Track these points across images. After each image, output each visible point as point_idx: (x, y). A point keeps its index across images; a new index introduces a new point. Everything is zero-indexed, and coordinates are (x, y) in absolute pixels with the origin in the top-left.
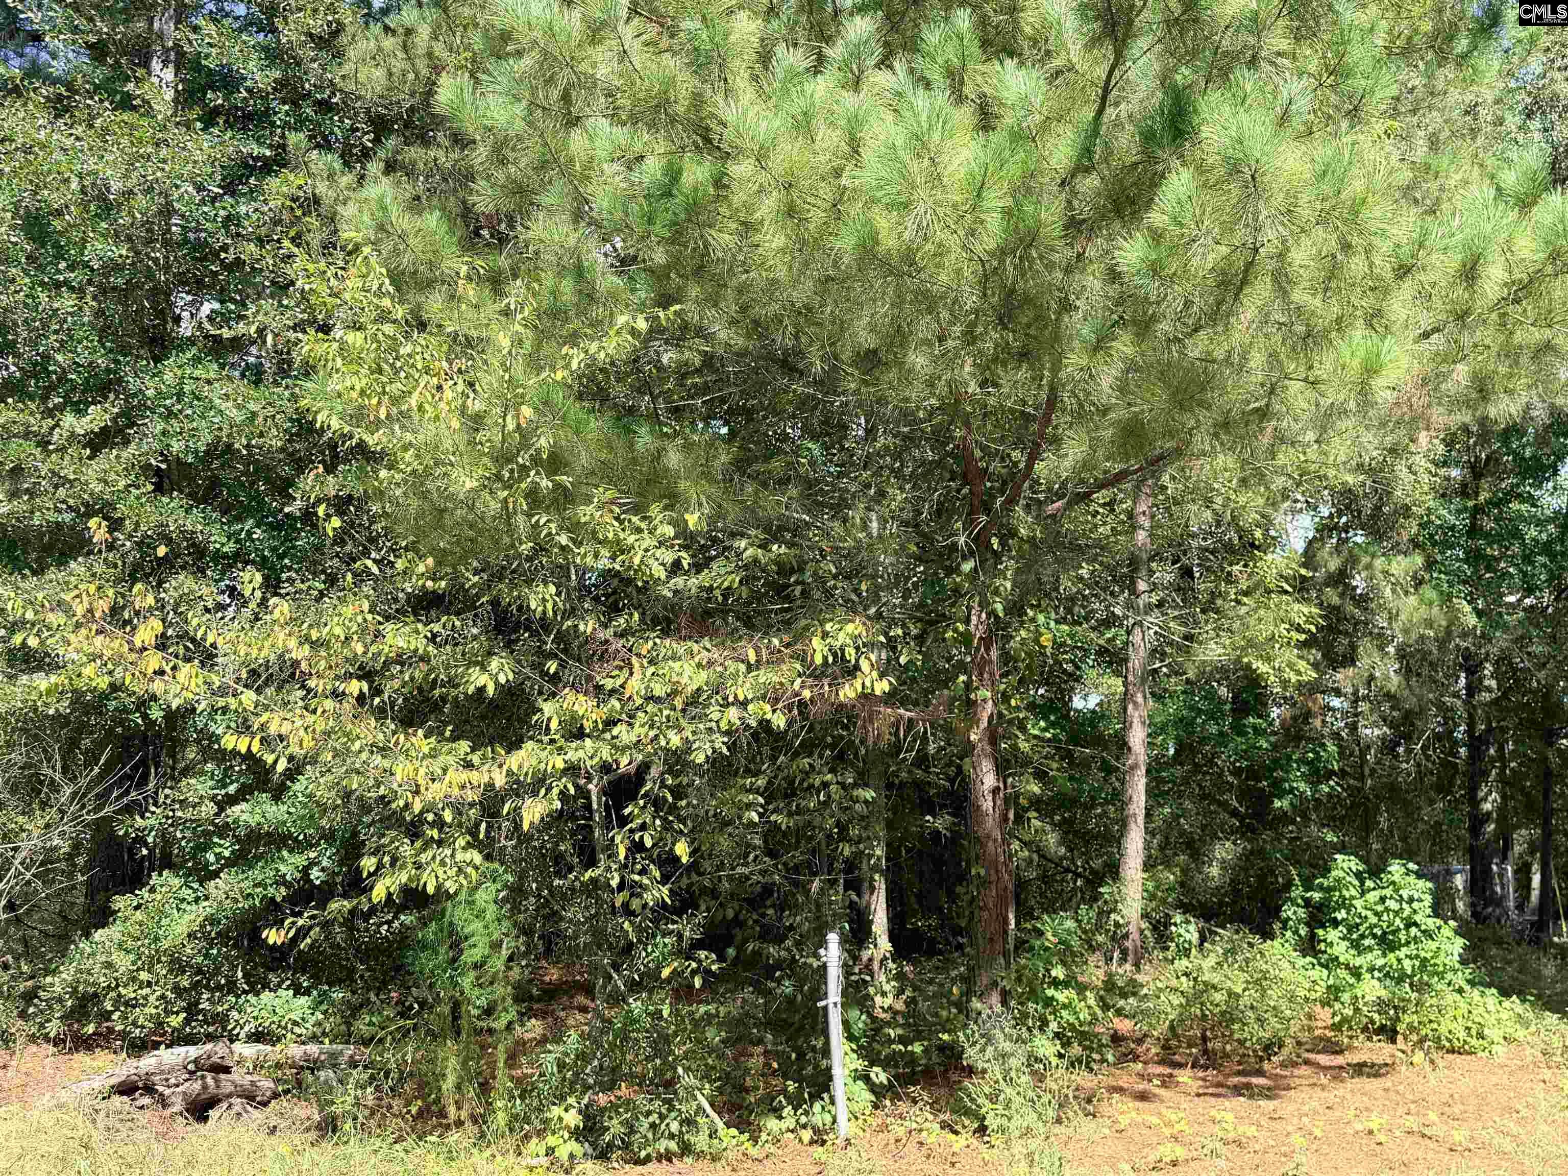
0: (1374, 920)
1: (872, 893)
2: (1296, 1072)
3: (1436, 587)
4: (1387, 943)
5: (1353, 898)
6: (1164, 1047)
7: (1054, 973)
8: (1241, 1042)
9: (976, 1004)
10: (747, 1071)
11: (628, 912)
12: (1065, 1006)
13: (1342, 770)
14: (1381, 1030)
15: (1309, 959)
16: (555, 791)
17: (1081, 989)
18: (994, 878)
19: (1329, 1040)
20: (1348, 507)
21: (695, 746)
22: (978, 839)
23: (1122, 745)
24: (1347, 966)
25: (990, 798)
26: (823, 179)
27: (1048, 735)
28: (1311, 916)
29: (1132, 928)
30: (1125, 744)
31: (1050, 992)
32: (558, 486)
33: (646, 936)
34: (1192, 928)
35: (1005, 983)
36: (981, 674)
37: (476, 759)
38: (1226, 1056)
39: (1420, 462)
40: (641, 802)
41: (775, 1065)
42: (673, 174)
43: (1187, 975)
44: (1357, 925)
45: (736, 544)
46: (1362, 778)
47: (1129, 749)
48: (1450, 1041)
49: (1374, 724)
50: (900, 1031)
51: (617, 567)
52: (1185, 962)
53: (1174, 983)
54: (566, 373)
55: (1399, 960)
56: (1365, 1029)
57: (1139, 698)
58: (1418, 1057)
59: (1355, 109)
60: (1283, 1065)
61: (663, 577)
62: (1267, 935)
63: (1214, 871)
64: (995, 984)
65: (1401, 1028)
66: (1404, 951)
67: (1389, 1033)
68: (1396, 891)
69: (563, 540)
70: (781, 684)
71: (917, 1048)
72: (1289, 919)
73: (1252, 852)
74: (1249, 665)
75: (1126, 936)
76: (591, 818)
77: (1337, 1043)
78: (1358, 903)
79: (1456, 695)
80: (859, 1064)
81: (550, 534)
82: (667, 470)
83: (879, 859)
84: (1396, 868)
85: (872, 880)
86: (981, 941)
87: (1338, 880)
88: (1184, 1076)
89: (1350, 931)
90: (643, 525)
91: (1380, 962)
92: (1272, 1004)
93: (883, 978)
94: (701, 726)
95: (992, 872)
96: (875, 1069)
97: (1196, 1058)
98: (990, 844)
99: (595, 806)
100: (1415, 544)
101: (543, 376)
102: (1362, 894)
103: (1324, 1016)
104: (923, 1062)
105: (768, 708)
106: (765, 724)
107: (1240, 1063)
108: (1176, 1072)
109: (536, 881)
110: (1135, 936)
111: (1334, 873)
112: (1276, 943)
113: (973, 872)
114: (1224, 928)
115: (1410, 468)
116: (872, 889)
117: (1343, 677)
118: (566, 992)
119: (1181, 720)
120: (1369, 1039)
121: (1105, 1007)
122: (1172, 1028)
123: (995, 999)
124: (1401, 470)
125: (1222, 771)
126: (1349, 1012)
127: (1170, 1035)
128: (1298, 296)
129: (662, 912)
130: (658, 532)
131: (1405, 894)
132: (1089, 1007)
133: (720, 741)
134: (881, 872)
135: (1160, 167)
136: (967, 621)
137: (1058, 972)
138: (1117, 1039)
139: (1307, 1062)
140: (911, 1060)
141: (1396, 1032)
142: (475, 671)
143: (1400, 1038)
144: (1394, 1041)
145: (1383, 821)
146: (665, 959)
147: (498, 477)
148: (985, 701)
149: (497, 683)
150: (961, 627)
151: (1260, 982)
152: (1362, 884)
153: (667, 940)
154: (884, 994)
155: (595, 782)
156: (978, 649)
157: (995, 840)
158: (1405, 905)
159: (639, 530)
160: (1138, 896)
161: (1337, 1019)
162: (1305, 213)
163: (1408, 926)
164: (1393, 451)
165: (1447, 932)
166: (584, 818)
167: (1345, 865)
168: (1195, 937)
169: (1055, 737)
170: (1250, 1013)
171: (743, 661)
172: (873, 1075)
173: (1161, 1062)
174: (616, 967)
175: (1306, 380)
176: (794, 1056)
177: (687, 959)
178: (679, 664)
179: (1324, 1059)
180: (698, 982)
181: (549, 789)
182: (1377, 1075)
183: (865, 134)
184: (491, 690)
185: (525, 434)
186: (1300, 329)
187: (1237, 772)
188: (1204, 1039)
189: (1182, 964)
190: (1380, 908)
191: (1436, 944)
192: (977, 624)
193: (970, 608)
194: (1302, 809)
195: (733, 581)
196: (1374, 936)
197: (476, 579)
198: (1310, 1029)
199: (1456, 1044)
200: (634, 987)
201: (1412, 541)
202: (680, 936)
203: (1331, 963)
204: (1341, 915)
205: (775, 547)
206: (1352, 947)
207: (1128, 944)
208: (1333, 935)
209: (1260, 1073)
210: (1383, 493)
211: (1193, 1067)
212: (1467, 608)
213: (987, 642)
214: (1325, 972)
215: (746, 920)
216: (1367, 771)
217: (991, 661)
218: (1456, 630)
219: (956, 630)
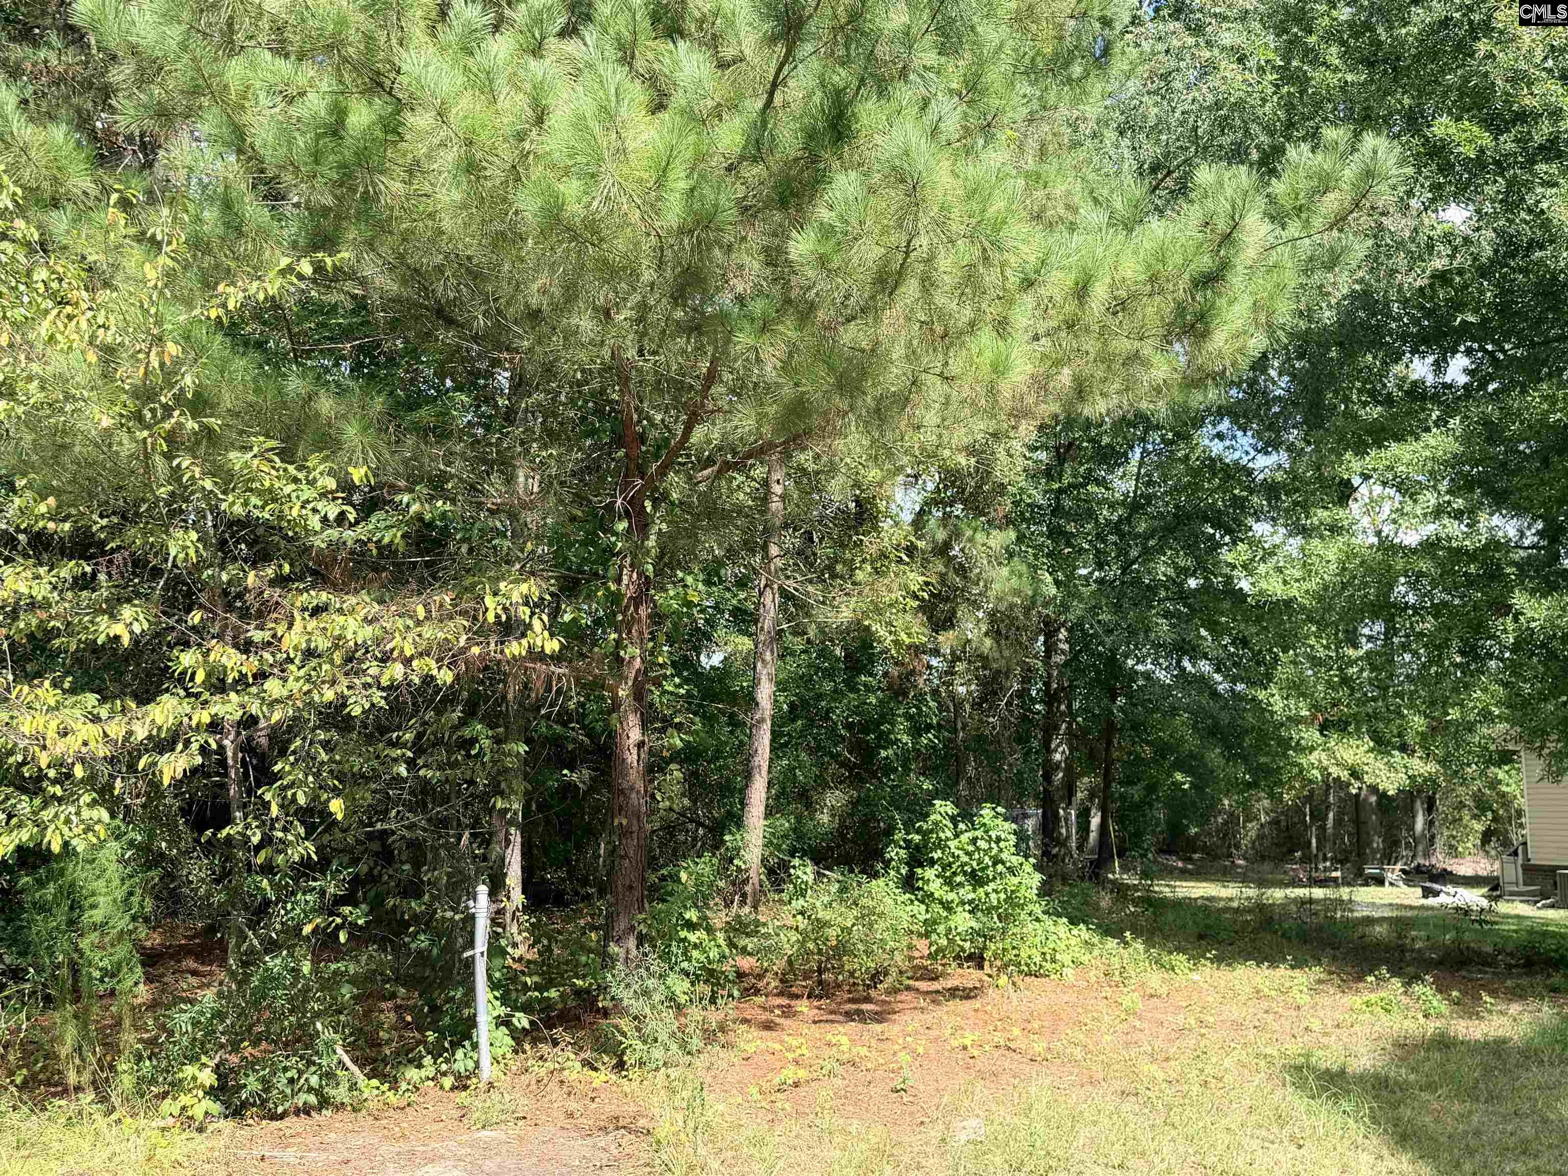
0: (965, 859)
1: (507, 847)
2: (899, 998)
3: (1024, 559)
4: (977, 879)
5: (948, 839)
6: (781, 981)
7: (687, 916)
8: (852, 974)
9: (613, 948)
10: (380, 1025)
11: (268, 869)
12: (696, 946)
13: (938, 724)
14: (970, 957)
15: (908, 896)
16: (195, 746)
17: (710, 930)
18: (635, 828)
19: (926, 968)
20: (953, 483)
21: (351, 701)
22: (622, 792)
23: (751, 700)
24: (941, 902)
25: (634, 751)
26: (505, 140)
27: (682, 691)
28: (911, 856)
29: (752, 873)
30: (754, 699)
31: (683, 934)
32: (204, 426)
33: (286, 894)
34: (809, 870)
35: (642, 927)
36: (630, 632)
37: (104, 713)
38: (839, 986)
39: (1017, 446)
40: (292, 758)
41: (409, 1018)
42: (339, 113)
43: (802, 913)
44: (950, 865)
45: (397, 498)
46: (955, 731)
47: (757, 704)
48: (1028, 965)
49: (968, 683)
50: (536, 979)
51: (267, 516)
52: (801, 902)
53: (791, 922)
54: (221, 311)
55: (987, 894)
56: (957, 957)
57: (768, 656)
58: (1003, 980)
59: (989, 125)
60: (888, 992)
61: (318, 528)
62: (875, 875)
63: (825, 818)
64: (632, 928)
65: (987, 955)
66: (992, 885)
67: (977, 960)
68: (986, 832)
69: (208, 484)
70: (446, 639)
71: (553, 993)
72: (892, 859)
73: (859, 799)
74: (868, 628)
75: (746, 881)
76: (226, 775)
77: (932, 971)
78: (952, 844)
79: (1035, 657)
80: (502, 1011)
81: (192, 478)
82: (318, 415)
83: (515, 813)
84: (987, 812)
85: (508, 833)
86: (620, 889)
87: (936, 823)
88: (803, 1006)
89: (944, 869)
90: (300, 476)
91: (971, 896)
92: (879, 936)
93: (515, 930)
94: (356, 681)
95: (635, 822)
96: (517, 1014)
97: (812, 989)
98: (634, 795)
99: (230, 762)
100: (1009, 521)
101: (196, 312)
102: (957, 836)
103: (922, 946)
104: (560, 1006)
105: (433, 665)
106: (428, 680)
107: (849, 992)
108: (793, 1003)
109: (164, 839)
110: (755, 880)
111: (932, 817)
112: (881, 882)
113: (616, 822)
114: (831, 870)
115: (1008, 451)
116: (508, 842)
117: (947, 640)
118: (172, 957)
119: (801, 678)
120: (960, 966)
121: (731, 945)
122: (790, 962)
123: (632, 943)
124: (1001, 454)
125: (835, 723)
126: (944, 942)
127: (788, 969)
128: (940, 299)
129: (305, 869)
130: (319, 483)
131: (993, 834)
132: (719, 946)
133: (378, 697)
134: (517, 827)
135: (822, 166)
136: (619, 581)
137: (692, 915)
138: (740, 975)
139: (908, 988)
140: (547, 1005)
141: (982, 959)
142: (103, 621)
143: (987, 964)
144: (981, 967)
145: (971, 770)
146: (306, 916)
147: (138, 417)
148: (633, 658)
149: (131, 632)
150: (613, 587)
151: (868, 917)
152: (956, 826)
153: (308, 898)
154: (515, 945)
155: (231, 737)
156: (627, 607)
157: (638, 792)
158: (993, 845)
159: (296, 480)
160: (760, 842)
161: (933, 949)
162: (955, 227)
163: (995, 864)
164: (995, 435)
165: (1028, 868)
166: (218, 774)
167: (942, 810)
168: (810, 878)
169: (689, 694)
170: (860, 946)
171: (411, 617)
172: (515, 1021)
173: (781, 994)
174: (253, 926)
175: (941, 375)
176: (426, 1009)
177: (330, 915)
178: (342, 618)
179: (923, 985)
180: (343, 937)
181: (187, 743)
182: (968, 997)
183: (550, 101)
184: (126, 641)
185: (170, 374)
186: (939, 329)
187: (849, 726)
188: (820, 971)
189: (799, 903)
190: (971, 848)
191: (1017, 880)
192: (628, 584)
193: (621, 567)
194: (905, 759)
195: (395, 535)
196: (965, 873)
197: (104, 522)
198: (911, 958)
199: (1033, 968)
200: (272, 947)
201: (1006, 517)
202: (322, 893)
203: (927, 898)
204: (937, 854)
205: (440, 503)
206: (946, 883)
207: (748, 889)
208: (930, 873)
209: (868, 1000)
210: (984, 472)
211: (809, 997)
212: (1049, 579)
213: (637, 601)
214: (923, 907)
215: (381, 875)
216: (959, 725)
217: (640, 621)
218: (1040, 601)
219: (608, 589)
